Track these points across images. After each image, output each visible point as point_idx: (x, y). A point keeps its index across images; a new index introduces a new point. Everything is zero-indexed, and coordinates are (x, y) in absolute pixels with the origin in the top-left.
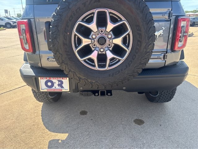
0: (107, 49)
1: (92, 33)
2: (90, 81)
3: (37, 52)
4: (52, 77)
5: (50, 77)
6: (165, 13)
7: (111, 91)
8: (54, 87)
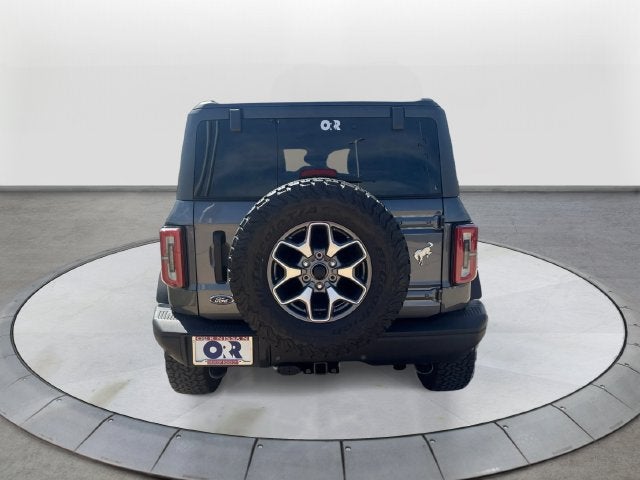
0: (328, 284)
1: (303, 258)
2: (297, 343)
3: (192, 287)
4: (220, 336)
5: (215, 336)
6: (432, 218)
7: (337, 363)
8: (221, 357)
